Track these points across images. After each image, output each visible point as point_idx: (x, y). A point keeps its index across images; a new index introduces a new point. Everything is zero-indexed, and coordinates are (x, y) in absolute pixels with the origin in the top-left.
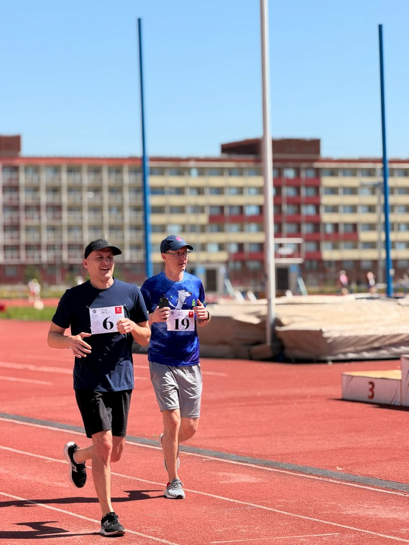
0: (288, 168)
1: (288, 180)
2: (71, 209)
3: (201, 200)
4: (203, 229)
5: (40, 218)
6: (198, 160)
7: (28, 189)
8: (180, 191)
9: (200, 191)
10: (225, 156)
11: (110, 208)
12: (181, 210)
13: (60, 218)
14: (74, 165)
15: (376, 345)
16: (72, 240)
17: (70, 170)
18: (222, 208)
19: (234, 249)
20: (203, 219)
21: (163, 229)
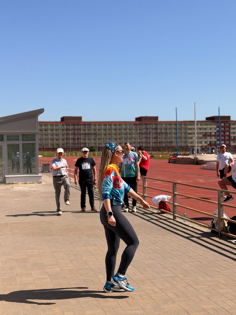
0: (222, 123)
1: (222, 126)
3: (201, 131)
4: (201, 138)
5: (162, 136)
6: (200, 122)
7: (160, 129)
9: (200, 129)
10: (207, 121)
11: (179, 134)
13: (167, 136)
14: (170, 123)
16: (170, 141)
18: (206, 133)
19: (209, 143)
20: (201, 136)
21: (192, 138)
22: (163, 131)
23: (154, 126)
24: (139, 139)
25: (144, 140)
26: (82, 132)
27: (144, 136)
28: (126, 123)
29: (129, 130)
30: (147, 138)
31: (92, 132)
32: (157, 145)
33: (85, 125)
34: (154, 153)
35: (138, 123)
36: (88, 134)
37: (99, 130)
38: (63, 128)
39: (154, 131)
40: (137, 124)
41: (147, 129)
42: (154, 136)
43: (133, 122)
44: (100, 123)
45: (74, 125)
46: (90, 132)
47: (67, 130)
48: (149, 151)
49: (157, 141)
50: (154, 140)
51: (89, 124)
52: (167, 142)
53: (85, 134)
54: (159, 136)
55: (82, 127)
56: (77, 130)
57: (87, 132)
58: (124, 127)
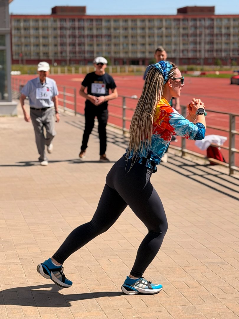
7: (217, 28)
13: (230, 39)
14: (236, 18)
16: (234, 48)
22: (224, 31)
23: (208, 23)
24: (184, 44)
25: (191, 47)
26: (87, 32)
27: (191, 39)
28: (161, 18)
29: (167, 28)
30: (195, 43)
31: (104, 32)
32: (213, 55)
33: (91, 20)
34: (206, 68)
35: (181, 17)
36: (97, 36)
37: (115, 29)
38: (54, 25)
39: (207, 31)
40: (178, 20)
41: (196, 27)
42: (208, 39)
43: (173, 16)
44: (117, 18)
45: (74, 20)
46: (99, 32)
47: (61, 28)
48: (199, 64)
49: (213, 47)
50: (207, 47)
51: (99, 19)
52: (230, 50)
53: (92, 36)
54: (217, 39)
55: (86, 24)
56: (79, 28)
57: (95, 32)
58: (156, 23)
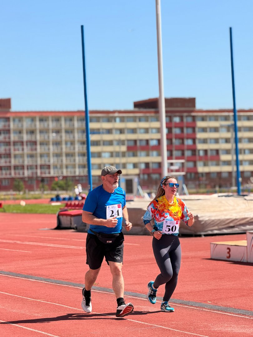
0: (176, 116)
1: (176, 123)
2: (42, 144)
3: (123, 137)
4: (123, 155)
5: (23, 150)
6: (120, 112)
7: (15, 132)
8: (109, 131)
9: (121, 131)
10: (137, 109)
11: (66, 143)
12: (110, 143)
13: (36, 149)
14: (43, 117)
15: (231, 225)
16: (43, 163)
17: (41, 120)
18: (135, 141)
19: (143, 166)
20: (124, 148)
21: (99, 155)
22: (26, 137)
32: (10, 174)
49: (10, 162)
52: (36, 166)
54: (15, 150)
